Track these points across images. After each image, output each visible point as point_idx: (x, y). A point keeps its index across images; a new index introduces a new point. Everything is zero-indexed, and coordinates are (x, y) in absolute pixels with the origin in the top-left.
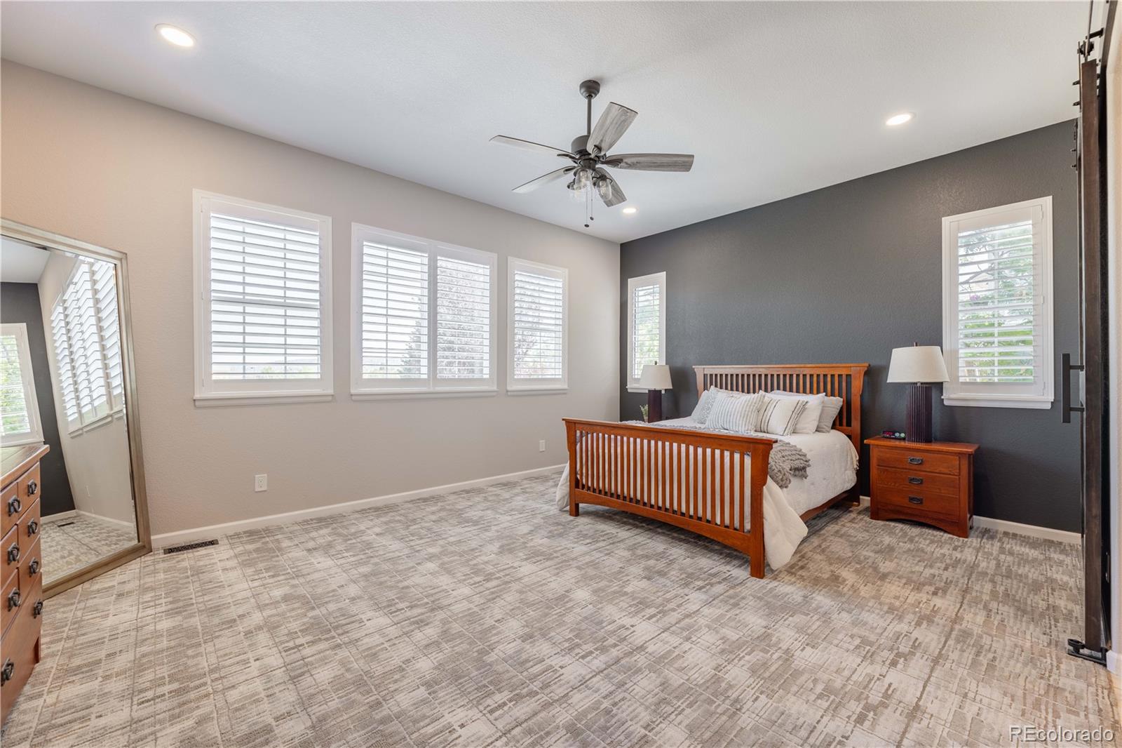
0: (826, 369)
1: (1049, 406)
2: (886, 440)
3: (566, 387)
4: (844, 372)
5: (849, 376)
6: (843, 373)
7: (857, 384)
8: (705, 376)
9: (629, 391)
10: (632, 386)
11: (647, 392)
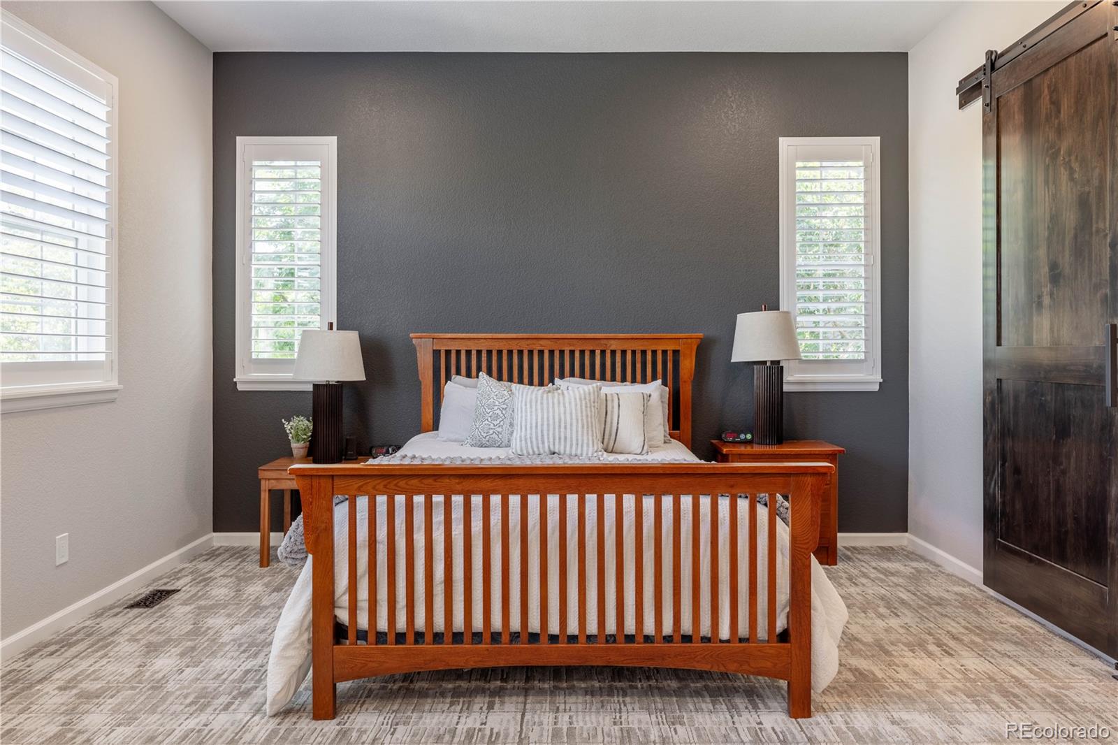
0: (645, 342)
1: (876, 388)
2: (737, 445)
3: (114, 384)
4: (670, 347)
5: (676, 352)
6: (668, 349)
7: (688, 365)
8: (436, 353)
9: (240, 387)
10: (246, 377)
11: (310, 388)
